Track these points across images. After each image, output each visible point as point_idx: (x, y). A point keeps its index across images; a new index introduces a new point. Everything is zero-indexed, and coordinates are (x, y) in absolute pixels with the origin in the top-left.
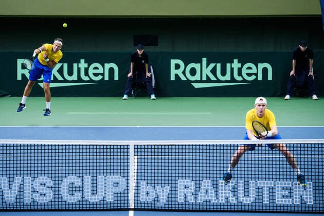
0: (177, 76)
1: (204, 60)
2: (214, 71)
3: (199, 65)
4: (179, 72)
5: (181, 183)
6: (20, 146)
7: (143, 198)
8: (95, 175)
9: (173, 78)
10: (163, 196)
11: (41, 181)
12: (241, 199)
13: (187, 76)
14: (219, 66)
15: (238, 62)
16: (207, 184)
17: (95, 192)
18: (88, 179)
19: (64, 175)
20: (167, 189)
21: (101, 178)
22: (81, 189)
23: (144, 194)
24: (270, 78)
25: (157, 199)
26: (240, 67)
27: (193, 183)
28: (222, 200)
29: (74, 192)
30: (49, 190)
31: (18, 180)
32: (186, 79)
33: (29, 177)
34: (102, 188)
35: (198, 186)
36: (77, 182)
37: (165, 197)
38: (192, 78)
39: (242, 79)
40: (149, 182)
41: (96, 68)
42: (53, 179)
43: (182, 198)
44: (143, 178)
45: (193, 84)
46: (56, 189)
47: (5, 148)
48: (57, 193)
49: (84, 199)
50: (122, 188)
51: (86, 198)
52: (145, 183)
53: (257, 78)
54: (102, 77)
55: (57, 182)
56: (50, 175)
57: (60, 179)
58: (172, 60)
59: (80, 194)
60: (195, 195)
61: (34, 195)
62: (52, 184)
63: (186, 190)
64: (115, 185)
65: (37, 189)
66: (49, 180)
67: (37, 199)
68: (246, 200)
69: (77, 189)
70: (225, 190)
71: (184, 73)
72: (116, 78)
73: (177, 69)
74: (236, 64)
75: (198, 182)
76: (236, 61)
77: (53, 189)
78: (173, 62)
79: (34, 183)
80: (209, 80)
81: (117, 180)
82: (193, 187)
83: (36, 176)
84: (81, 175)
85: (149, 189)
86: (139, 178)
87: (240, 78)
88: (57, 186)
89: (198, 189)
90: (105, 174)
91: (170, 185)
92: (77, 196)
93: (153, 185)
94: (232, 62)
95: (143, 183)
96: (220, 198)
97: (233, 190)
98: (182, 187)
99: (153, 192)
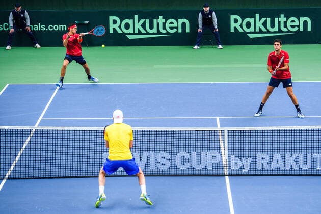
0: (235, 28)
1: (257, 16)
2: (265, 24)
3: (253, 19)
4: (237, 25)
5: (260, 156)
6: (147, 132)
7: (233, 167)
8: (199, 151)
9: (232, 30)
10: (247, 165)
11: (162, 155)
12: (301, 166)
13: (244, 28)
14: (269, 20)
15: (284, 17)
16: (277, 156)
17: (199, 163)
18: (194, 154)
19: (177, 151)
20: (250, 160)
21: (203, 154)
22: (190, 161)
23: (234, 164)
24: (309, 29)
25: (243, 167)
26: (286, 20)
27: (268, 156)
28: (288, 167)
29: (185, 163)
30: (167, 161)
31: (146, 154)
32: (242, 31)
33: (154, 152)
34: (204, 160)
35: (271, 158)
36: (187, 156)
37: (248, 166)
38: (247, 30)
39: (287, 30)
40: (237, 155)
41: (172, 23)
42: (170, 154)
43: (261, 166)
44: (232, 153)
45: (248, 35)
46: (172, 161)
47: (136, 133)
48: (173, 163)
49: (192, 167)
50: (218, 160)
51: (193, 166)
52: (234, 156)
53: (299, 29)
54: (176, 30)
55: (173, 156)
56: (168, 152)
57: (175, 154)
58: (231, 16)
59: (189, 164)
60: (269, 163)
61: (157, 164)
62: (169, 157)
63: (263, 161)
64: (214, 158)
65: (159, 160)
66: (167, 155)
67: (159, 167)
68: (305, 167)
69: (187, 161)
70: (291, 160)
71: (241, 26)
72: (188, 30)
73: (236, 23)
74: (282, 19)
75: (271, 155)
76: (282, 16)
77: (171, 161)
78: (233, 17)
79: (157, 156)
80: (261, 31)
81: (215, 155)
82: (268, 159)
83: (158, 152)
84: (189, 151)
85: (237, 160)
86: (230, 153)
87: (285, 30)
88: (173, 158)
89: (271, 160)
90: (206, 151)
91: (252, 158)
92: (187, 165)
93: (240, 158)
94: (279, 17)
95: (233, 157)
96: (287, 166)
97: (296, 160)
98: (260, 159)
99: (240, 162)
